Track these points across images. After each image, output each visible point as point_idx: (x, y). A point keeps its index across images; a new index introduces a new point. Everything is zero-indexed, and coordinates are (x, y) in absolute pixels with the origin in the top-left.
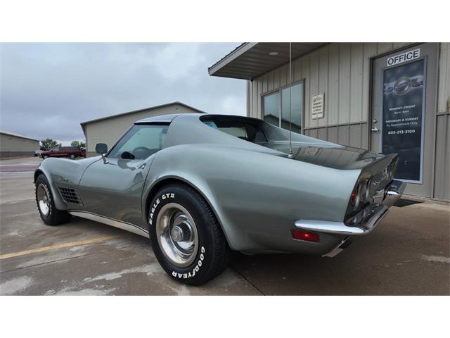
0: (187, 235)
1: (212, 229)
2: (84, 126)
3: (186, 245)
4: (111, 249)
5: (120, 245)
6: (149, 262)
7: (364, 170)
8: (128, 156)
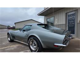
0: (35, 45)
1: (40, 44)
2: (15, 23)
3: (35, 47)
4: (21, 47)
5: (23, 46)
6: (28, 49)
7: (66, 35)
8: (24, 31)
